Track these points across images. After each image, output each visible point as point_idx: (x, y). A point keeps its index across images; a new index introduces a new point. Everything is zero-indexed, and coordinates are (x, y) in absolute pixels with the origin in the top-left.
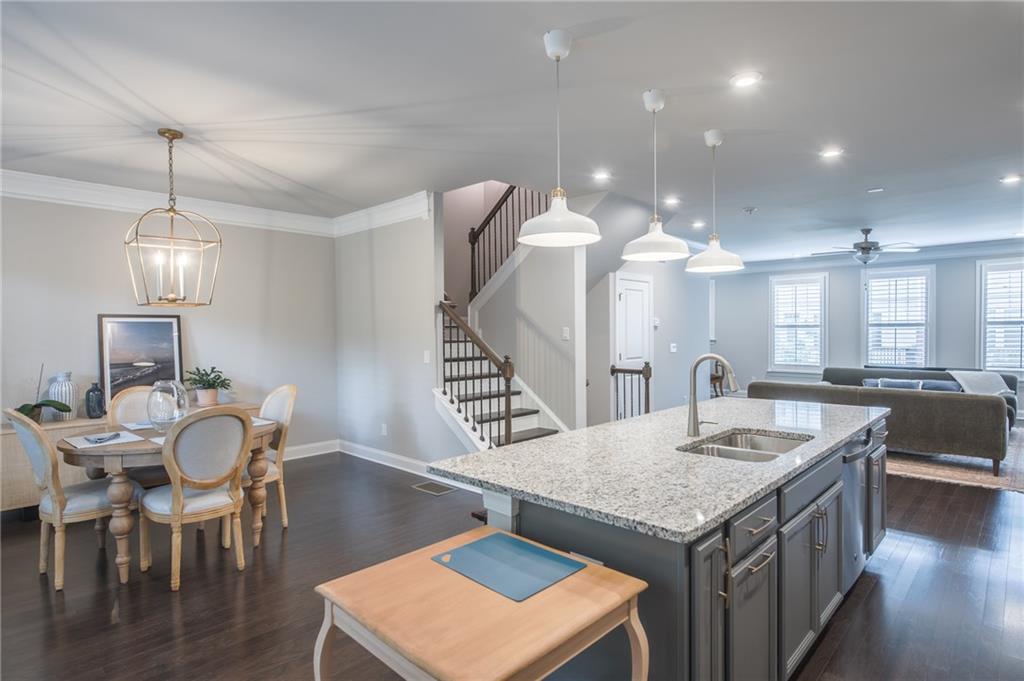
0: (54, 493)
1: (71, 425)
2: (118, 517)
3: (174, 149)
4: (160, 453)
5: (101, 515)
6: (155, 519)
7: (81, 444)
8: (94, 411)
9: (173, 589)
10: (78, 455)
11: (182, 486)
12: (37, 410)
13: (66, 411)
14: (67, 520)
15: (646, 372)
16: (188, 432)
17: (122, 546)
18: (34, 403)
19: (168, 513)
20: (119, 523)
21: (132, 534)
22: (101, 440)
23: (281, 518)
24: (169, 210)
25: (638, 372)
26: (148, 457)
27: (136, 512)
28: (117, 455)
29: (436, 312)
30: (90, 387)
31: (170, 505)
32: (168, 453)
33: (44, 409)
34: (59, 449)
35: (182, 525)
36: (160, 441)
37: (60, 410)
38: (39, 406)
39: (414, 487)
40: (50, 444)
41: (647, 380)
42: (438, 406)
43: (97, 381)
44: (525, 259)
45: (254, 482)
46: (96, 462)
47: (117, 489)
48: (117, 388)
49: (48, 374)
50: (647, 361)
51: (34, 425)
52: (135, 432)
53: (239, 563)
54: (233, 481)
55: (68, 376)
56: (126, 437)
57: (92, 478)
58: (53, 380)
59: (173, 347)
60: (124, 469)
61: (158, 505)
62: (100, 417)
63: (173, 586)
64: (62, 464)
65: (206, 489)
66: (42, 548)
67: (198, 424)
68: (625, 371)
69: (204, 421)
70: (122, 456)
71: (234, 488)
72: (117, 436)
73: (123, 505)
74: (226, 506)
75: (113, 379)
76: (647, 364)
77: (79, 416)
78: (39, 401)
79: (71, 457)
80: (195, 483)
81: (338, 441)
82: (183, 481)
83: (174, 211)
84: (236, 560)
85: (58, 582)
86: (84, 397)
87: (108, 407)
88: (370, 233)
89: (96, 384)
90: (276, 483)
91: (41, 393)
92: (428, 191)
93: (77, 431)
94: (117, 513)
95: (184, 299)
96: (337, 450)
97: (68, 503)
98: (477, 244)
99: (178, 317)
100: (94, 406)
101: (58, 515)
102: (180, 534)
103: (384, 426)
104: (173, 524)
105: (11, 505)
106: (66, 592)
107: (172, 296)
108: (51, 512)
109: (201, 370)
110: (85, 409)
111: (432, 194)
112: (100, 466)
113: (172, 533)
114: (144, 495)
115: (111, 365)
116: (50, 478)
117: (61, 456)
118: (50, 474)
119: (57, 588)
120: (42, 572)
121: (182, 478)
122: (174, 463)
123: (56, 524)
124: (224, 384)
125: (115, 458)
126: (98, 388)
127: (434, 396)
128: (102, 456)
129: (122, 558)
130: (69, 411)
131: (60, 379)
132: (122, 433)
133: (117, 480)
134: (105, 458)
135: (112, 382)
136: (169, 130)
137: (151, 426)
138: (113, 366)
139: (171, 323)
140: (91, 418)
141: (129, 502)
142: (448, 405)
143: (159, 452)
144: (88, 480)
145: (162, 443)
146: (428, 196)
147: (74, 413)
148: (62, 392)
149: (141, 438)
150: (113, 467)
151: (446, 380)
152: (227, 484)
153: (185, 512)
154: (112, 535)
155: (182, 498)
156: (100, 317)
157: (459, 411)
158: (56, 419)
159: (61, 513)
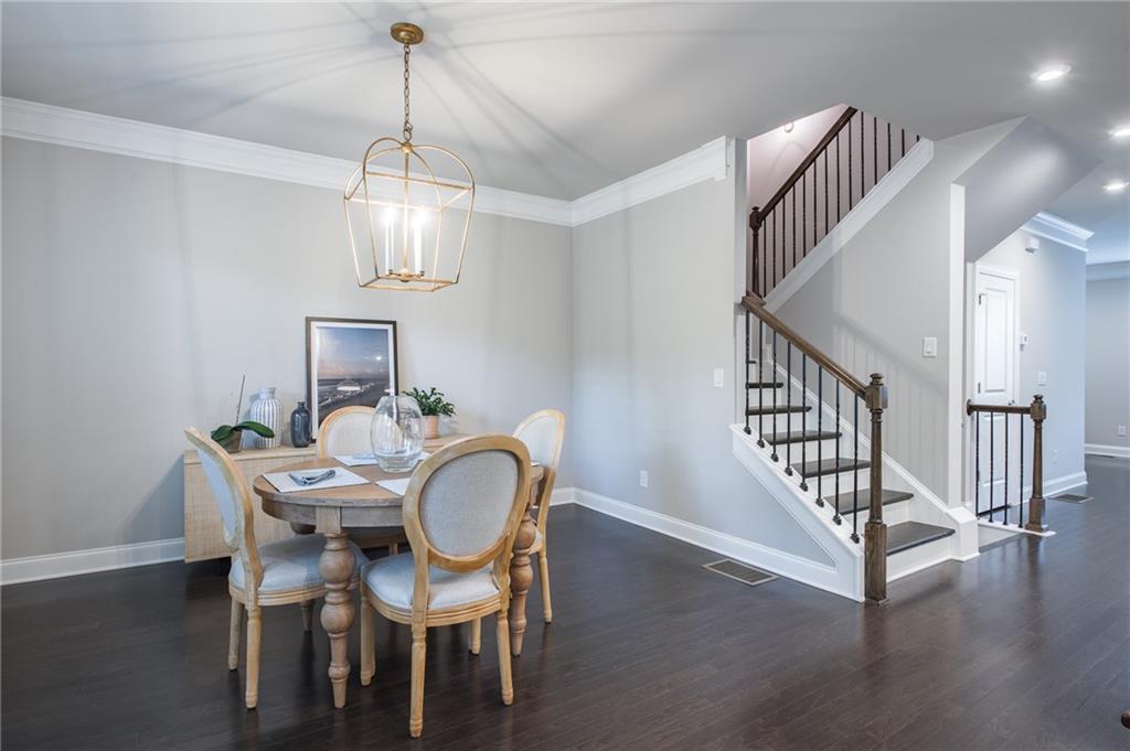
0: (247, 559)
1: (274, 455)
2: (332, 604)
3: (411, 57)
4: (401, 506)
5: (309, 596)
6: (388, 615)
7: (285, 485)
8: (300, 438)
9: (413, 735)
10: (281, 503)
11: (429, 562)
12: (236, 433)
13: (269, 437)
14: (264, 602)
15: (1037, 410)
16: (443, 476)
17: (338, 649)
18: (233, 425)
19: (408, 607)
20: (334, 613)
21: (351, 630)
22: (310, 480)
23: (543, 607)
24: (403, 145)
25: (1022, 411)
26: (379, 512)
27: (357, 594)
28: (335, 507)
29: (736, 313)
30: (296, 407)
31: (411, 593)
32: (410, 508)
33: (244, 432)
34: (258, 491)
35: (428, 629)
36: (398, 487)
37: (262, 435)
38: (238, 429)
39: (706, 566)
40: (244, 485)
41: (1038, 423)
42: (737, 448)
43: (303, 400)
44: (850, 242)
45: (515, 555)
46: (304, 515)
47: (333, 560)
48: (326, 410)
49: (249, 391)
50: (1039, 393)
51: (222, 453)
52: (353, 468)
53: (504, 692)
54: (499, 560)
55: (272, 392)
56: (345, 478)
57: (297, 532)
58: (255, 398)
59: (388, 360)
60: (343, 528)
61: (393, 591)
62: (306, 446)
63: (412, 728)
64: (259, 514)
65: (461, 570)
66: (232, 632)
67: (458, 463)
68: (993, 409)
69: (465, 459)
70: (341, 508)
71: (500, 570)
72: (332, 474)
73: (341, 586)
74: (488, 600)
75: (322, 399)
76: (1038, 399)
77: (283, 444)
78: (240, 422)
79: (272, 505)
80: (448, 560)
81: (573, 489)
82: (432, 557)
83: (411, 146)
84: (501, 688)
85: (251, 697)
86: (289, 420)
87: (315, 433)
88: (627, 213)
89: (303, 404)
90: (538, 554)
91: (242, 413)
92: (728, 137)
93: (280, 463)
94: (331, 598)
95: (422, 274)
96: (572, 501)
97: (267, 575)
98: (761, 231)
99: (394, 323)
100: (300, 435)
101: (252, 593)
102: (424, 644)
103: (644, 474)
104: (415, 627)
105: (205, 554)
106: (261, 713)
107: (404, 271)
108: (243, 586)
109: (420, 391)
110: (289, 435)
111: (733, 143)
112: (310, 523)
113: (412, 641)
114: (369, 569)
115: (319, 381)
116: (243, 535)
117: (257, 501)
118: (243, 529)
119: (249, 706)
120: (232, 668)
121: (429, 551)
122: (420, 527)
123: (250, 607)
124: (447, 410)
125: (333, 511)
126: (304, 409)
127: (731, 432)
128: (314, 506)
129: (338, 670)
130: (272, 436)
131: (263, 396)
132: (339, 470)
133: (332, 545)
134: (318, 510)
135: (319, 403)
136: (407, 25)
137: (375, 462)
138: (321, 382)
139: (386, 331)
140: (297, 446)
141: (348, 580)
142: (757, 449)
143: (396, 505)
144: (293, 535)
145: (402, 492)
146: (727, 144)
147: (277, 439)
148: (267, 413)
149: (364, 481)
150: (328, 524)
151: (749, 413)
152: (491, 565)
153: (434, 606)
154: (325, 633)
155: (428, 584)
156: (309, 320)
157: (775, 458)
158: (258, 446)
159: (256, 590)
